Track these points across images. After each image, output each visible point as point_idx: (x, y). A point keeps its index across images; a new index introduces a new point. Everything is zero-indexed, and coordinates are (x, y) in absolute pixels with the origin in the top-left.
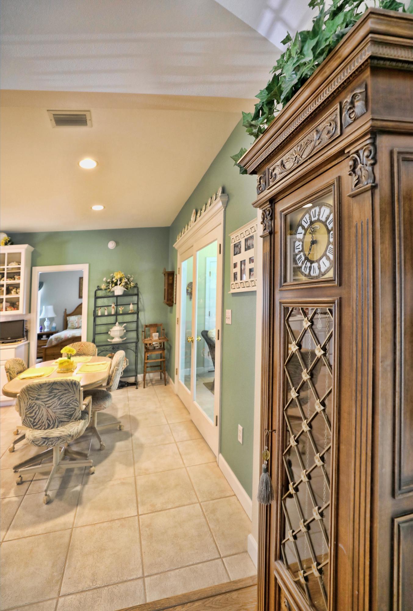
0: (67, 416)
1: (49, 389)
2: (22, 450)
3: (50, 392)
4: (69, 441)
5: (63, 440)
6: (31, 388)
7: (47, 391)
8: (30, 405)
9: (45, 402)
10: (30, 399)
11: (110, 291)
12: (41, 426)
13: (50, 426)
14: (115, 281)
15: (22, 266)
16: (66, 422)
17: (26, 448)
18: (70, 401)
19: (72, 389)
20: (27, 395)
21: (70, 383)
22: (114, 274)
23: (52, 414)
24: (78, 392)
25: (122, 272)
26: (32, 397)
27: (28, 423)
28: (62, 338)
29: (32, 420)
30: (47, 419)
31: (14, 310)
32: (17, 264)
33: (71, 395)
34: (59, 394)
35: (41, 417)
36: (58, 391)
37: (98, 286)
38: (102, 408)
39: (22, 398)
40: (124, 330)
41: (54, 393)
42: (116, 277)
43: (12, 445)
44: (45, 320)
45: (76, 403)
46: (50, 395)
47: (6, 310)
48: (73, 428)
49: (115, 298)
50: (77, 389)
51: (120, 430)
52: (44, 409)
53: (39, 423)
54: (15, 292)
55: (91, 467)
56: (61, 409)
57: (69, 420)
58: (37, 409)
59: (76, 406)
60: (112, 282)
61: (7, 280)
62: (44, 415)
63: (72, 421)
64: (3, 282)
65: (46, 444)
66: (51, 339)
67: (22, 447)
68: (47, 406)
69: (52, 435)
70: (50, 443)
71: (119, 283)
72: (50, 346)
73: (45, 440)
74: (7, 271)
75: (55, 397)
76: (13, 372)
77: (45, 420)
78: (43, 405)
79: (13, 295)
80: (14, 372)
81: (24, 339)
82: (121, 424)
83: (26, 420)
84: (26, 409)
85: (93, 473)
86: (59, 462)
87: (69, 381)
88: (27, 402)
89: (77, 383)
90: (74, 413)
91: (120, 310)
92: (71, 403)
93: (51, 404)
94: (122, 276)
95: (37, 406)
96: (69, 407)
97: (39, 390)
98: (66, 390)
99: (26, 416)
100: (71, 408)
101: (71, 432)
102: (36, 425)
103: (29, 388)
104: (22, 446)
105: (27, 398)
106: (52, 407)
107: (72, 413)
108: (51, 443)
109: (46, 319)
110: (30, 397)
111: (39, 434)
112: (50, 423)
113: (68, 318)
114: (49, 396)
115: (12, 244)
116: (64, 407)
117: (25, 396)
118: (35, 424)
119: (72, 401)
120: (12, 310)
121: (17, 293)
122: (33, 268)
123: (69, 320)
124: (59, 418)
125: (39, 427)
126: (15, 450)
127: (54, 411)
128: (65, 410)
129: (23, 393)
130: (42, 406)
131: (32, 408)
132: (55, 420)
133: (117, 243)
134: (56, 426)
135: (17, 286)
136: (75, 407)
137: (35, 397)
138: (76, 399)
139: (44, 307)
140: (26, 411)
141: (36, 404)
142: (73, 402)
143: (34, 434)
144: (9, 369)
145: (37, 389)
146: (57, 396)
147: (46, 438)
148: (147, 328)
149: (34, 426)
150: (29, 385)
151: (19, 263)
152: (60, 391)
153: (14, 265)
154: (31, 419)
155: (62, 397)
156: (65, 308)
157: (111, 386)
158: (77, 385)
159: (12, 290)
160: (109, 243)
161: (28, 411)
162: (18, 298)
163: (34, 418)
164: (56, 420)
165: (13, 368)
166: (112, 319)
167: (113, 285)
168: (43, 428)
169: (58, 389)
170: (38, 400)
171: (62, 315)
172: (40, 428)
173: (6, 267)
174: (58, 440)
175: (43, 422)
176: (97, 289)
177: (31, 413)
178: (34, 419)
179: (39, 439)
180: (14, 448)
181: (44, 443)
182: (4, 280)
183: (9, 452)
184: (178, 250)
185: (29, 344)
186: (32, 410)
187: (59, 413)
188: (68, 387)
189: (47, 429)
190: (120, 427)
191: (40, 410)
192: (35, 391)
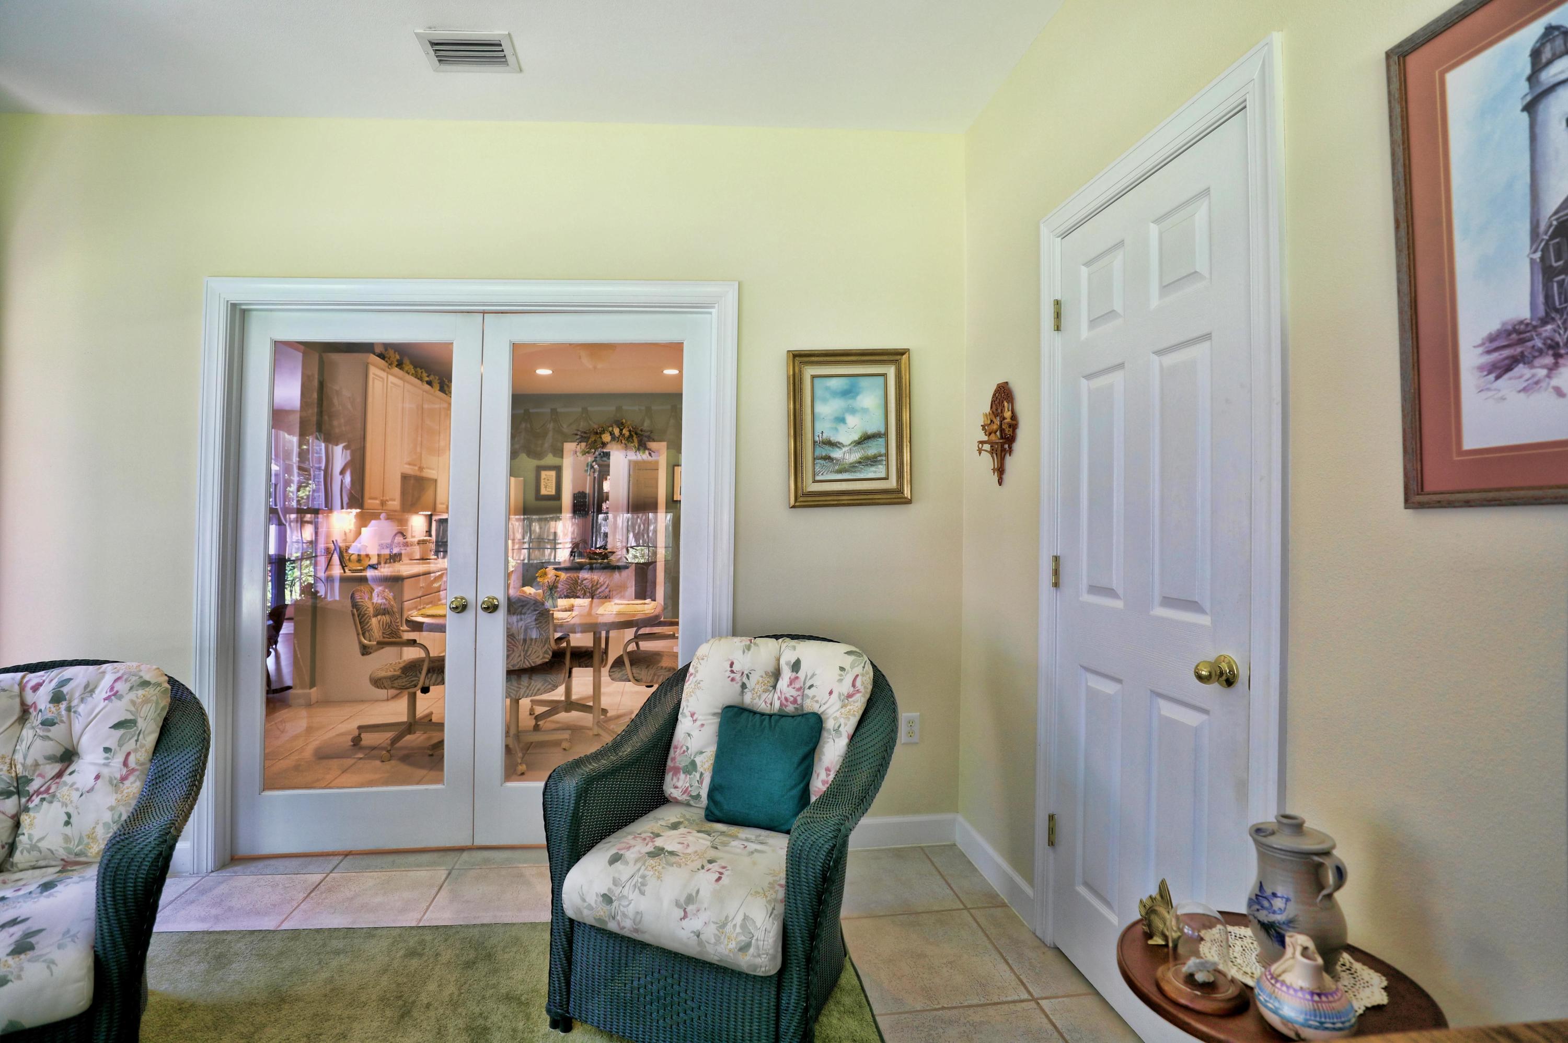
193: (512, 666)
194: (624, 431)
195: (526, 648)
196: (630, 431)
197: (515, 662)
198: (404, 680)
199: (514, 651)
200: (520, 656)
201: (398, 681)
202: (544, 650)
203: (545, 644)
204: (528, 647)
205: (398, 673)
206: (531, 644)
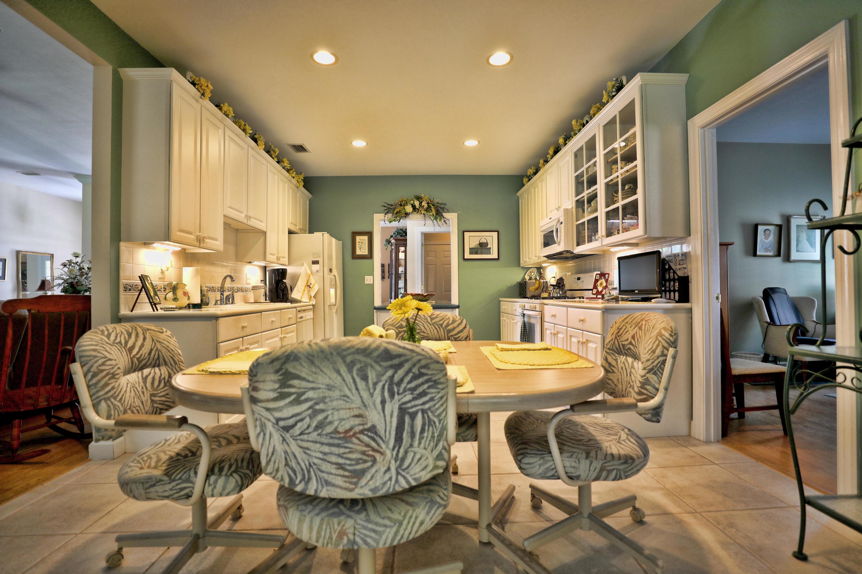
193: (371, 490)
194: (423, 204)
195: (400, 455)
196: (428, 203)
197: (378, 484)
198: (168, 487)
199: (374, 461)
200: (389, 469)
201: (157, 488)
202: (436, 453)
203: (439, 441)
204: (406, 452)
205: (157, 473)
206: (411, 446)
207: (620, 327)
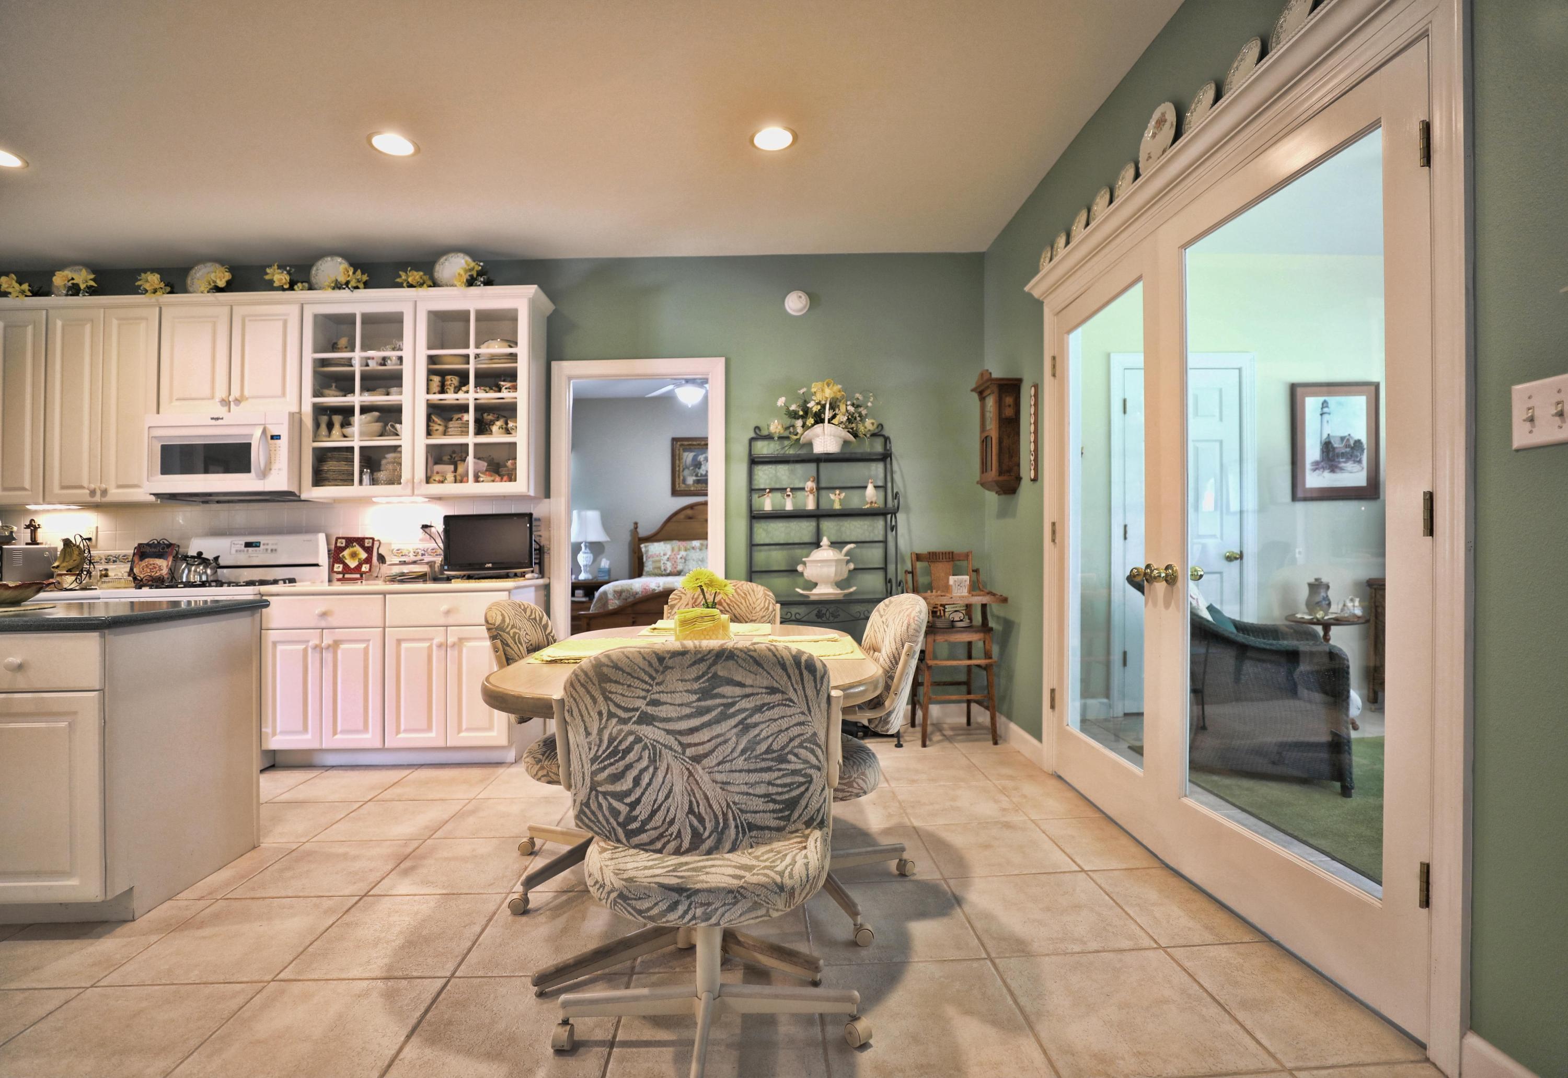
0: (777, 807)
1: (698, 679)
2: (556, 910)
3: (705, 694)
4: (777, 910)
5: (756, 906)
6: (616, 667)
7: (689, 686)
8: (611, 742)
9: (681, 733)
10: (611, 715)
11: (799, 440)
12: (661, 836)
13: (703, 841)
14: (816, 409)
15: (523, 350)
16: (769, 828)
17: (569, 902)
18: (791, 740)
19: (799, 687)
20: (600, 699)
21: (789, 662)
22: (809, 388)
23: (714, 792)
24: (824, 705)
25: (836, 383)
26: (618, 706)
27: (601, 818)
28: (637, 593)
29: (623, 809)
30: (691, 811)
31: (501, 481)
32: (506, 344)
33: (794, 713)
34: (744, 704)
35: (661, 797)
36: (738, 691)
37: (757, 428)
38: (855, 791)
39: (575, 712)
40: (848, 562)
41: (724, 697)
42: (818, 397)
43: (519, 888)
44: (580, 549)
45: (812, 752)
46: (703, 703)
47: (477, 479)
48: (788, 860)
49: (812, 467)
50: (818, 692)
51: (903, 875)
52: (676, 767)
53: (652, 824)
54: (501, 427)
55: (855, 1018)
56: (749, 771)
57: (782, 823)
58: (644, 763)
59: (813, 767)
60: (806, 411)
61: (476, 392)
62: (677, 789)
63: (793, 828)
64: (466, 395)
65: (682, 917)
66: (605, 593)
67: (555, 898)
68: (690, 752)
69: (703, 877)
70: (699, 912)
71: (828, 415)
72: (601, 611)
73: (675, 896)
74: (476, 364)
75: (723, 717)
76: (513, 638)
77: (680, 815)
78: (671, 749)
79: (496, 436)
80: (517, 640)
81: (532, 572)
82: (905, 856)
83: (594, 806)
84: (593, 761)
85: (864, 1046)
86: (722, 985)
87: (785, 654)
88: (600, 731)
89: (819, 665)
90: (803, 794)
91: (833, 501)
92: (791, 752)
93: (708, 747)
94: (839, 395)
95: (645, 747)
96: (783, 766)
97: (653, 679)
98: (772, 691)
99: (593, 788)
100: (794, 772)
101: (781, 874)
102: (641, 830)
103: (605, 670)
104: (551, 895)
105: (600, 714)
106: (711, 761)
107: (795, 793)
108: (704, 913)
109: (583, 545)
110: (613, 709)
111: (646, 868)
112: (702, 830)
113: (642, 546)
114: (701, 712)
115: (488, 283)
116: (764, 764)
117: (588, 700)
118: (634, 826)
119: (796, 742)
120: (493, 481)
121: (508, 432)
122: (554, 364)
123: (647, 551)
124: (741, 811)
125: (652, 842)
126: (530, 906)
127: (719, 777)
128: (766, 776)
129: (581, 690)
130: (664, 751)
131: (623, 758)
132: (726, 820)
133: (814, 299)
134: (728, 845)
135: (508, 411)
136: (809, 771)
137: (637, 710)
138: (815, 734)
139: (575, 513)
140: (595, 767)
141: (638, 740)
142: (801, 746)
143: (622, 866)
144: (501, 628)
145: (646, 672)
146: (734, 715)
147: (679, 889)
148: (919, 565)
149: (630, 834)
150: (608, 657)
151: (513, 343)
152: (748, 691)
153: (496, 348)
154: (615, 804)
155: (757, 718)
156: (634, 521)
157: (889, 714)
158: (818, 676)
159: (492, 423)
160: (788, 296)
161: (605, 768)
162: (513, 445)
163: (628, 800)
164: (730, 815)
165: (513, 626)
166: (802, 530)
167: (811, 421)
168: (672, 845)
169: (741, 685)
170: (649, 723)
171: (625, 537)
172: (659, 845)
173: (472, 351)
174: (734, 904)
175: (672, 822)
176: (752, 435)
177: (617, 778)
178: (633, 806)
179: (649, 888)
180: (526, 900)
181: (673, 907)
182: (467, 392)
183: (509, 912)
184: (1046, 302)
185: (547, 588)
186: (621, 765)
187: (744, 788)
188: (781, 681)
189: (687, 852)
190: (902, 864)
191: (656, 769)
192: (637, 683)
207: (695, 596)
